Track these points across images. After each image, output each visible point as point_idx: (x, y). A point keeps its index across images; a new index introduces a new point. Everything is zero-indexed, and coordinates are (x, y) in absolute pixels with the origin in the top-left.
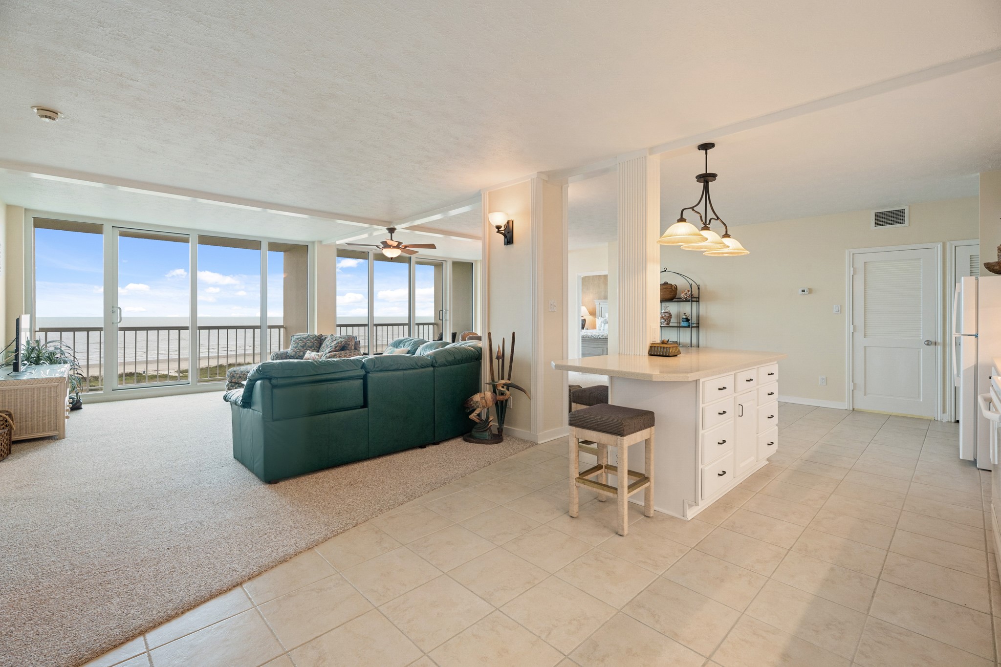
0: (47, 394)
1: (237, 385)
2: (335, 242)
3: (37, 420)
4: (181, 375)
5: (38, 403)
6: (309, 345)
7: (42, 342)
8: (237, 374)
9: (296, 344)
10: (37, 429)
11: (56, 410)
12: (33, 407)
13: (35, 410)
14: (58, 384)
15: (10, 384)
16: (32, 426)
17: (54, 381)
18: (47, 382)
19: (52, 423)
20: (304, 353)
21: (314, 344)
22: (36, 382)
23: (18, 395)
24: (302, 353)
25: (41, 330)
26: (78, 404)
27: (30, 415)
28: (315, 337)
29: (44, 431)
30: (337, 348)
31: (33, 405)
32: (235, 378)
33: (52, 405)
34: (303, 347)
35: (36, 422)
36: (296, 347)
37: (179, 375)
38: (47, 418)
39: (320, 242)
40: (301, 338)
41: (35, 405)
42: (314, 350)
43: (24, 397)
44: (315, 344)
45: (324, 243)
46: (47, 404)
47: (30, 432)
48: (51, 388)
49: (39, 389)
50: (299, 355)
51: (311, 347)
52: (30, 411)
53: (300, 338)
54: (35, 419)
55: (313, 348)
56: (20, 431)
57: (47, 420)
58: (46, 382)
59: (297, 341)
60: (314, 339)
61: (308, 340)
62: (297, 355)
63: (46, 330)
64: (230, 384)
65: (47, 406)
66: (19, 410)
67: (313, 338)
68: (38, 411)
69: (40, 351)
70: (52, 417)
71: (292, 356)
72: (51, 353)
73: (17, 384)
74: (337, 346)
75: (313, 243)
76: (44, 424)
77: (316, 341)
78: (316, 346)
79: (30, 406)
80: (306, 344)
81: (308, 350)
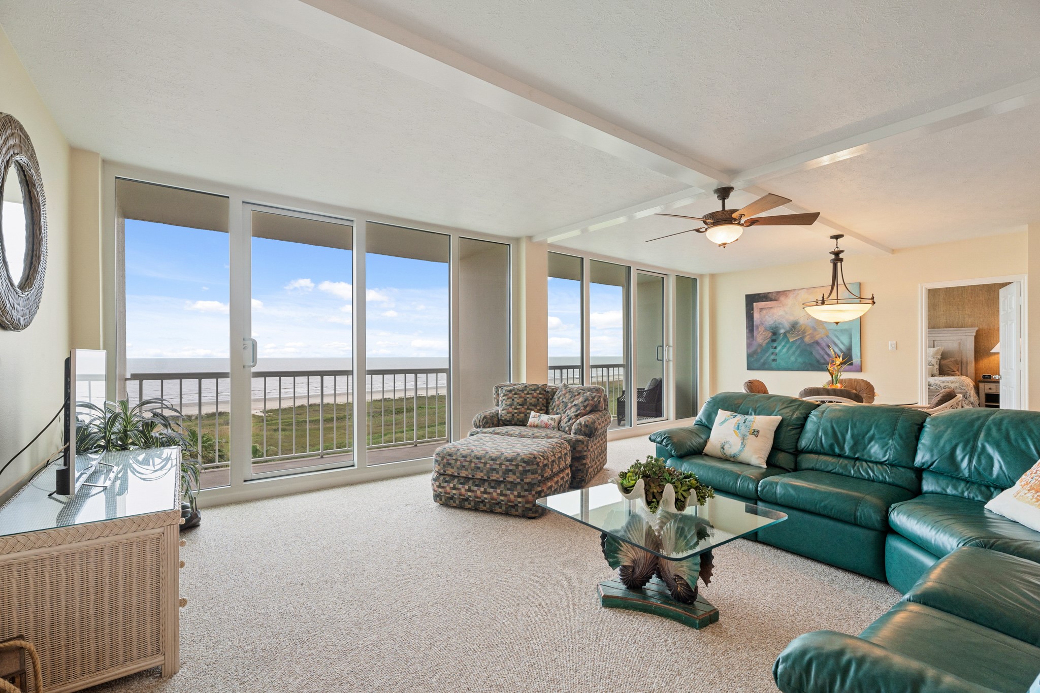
0: (135, 560)
1: (456, 480)
2: (546, 240)
3: (111, 634)
4: (267, 415)
5: (114, 586)
6: (531, 401)
7: (133, 402)
8: (456, 460)
9: (510, 400)
10: (112, 657)
11: (158, 598)
12: (99, 600)
13: (107, 608)
14: (161, 530)
15: (39, 543)
16: (97, 653)
17: (151, 525)
18: (134, 527)
19: (148, 634)
20: (526, 415)
21: (538, 400)
22: (107, 532)
23: (62, 572)
24: (522, 415)
25: (135, 377)
26: (194, 521)
27: (93, 623)
28: (538, 389)
29: (128, 659)
30: (588, 409)
31: (99, 592)
32: (453, 468)
33: (148, 588)
34: (522, 405)
35: (107, 640)
36: (511, 405)
37: (265, 415)
38: (134, 624)
39: (530, 238)
40: (516, 390)
41: (106, 594)
42: (541, 410)
43: (77, 576)
44: (540, 400)
45: (536, 240)
46: (134, 586)
47: (93, 669)
48: (144, 542)
49: (114, 548)
50: (518, 419)
51: (535, 405)
52: (92, 612)
53: (513, 390)
54: (107, 631)
55: (539, 408)
56: (67, 669)
57: (134, 629)
58: (133, 529)
59: (510, 395)
60: (538, 392)
61: (528, 394)
62: (516, 419)
63: (140, 377)
64: (442, 478)
65: (134, 592)
66: (63, 613)
67: (535, 390)
68: (114, 610)
69: (127, 421)
70: (149, 619)
71: (508, 421)
72: (147, 424)
73: (59, 541)
74: (588, 405)
75: (517, 240)
76: (127, 642)
77: (540, 396)
78: (543, 404)
79: (92, 597)
80: (526, 400)
81: (531, 410)
